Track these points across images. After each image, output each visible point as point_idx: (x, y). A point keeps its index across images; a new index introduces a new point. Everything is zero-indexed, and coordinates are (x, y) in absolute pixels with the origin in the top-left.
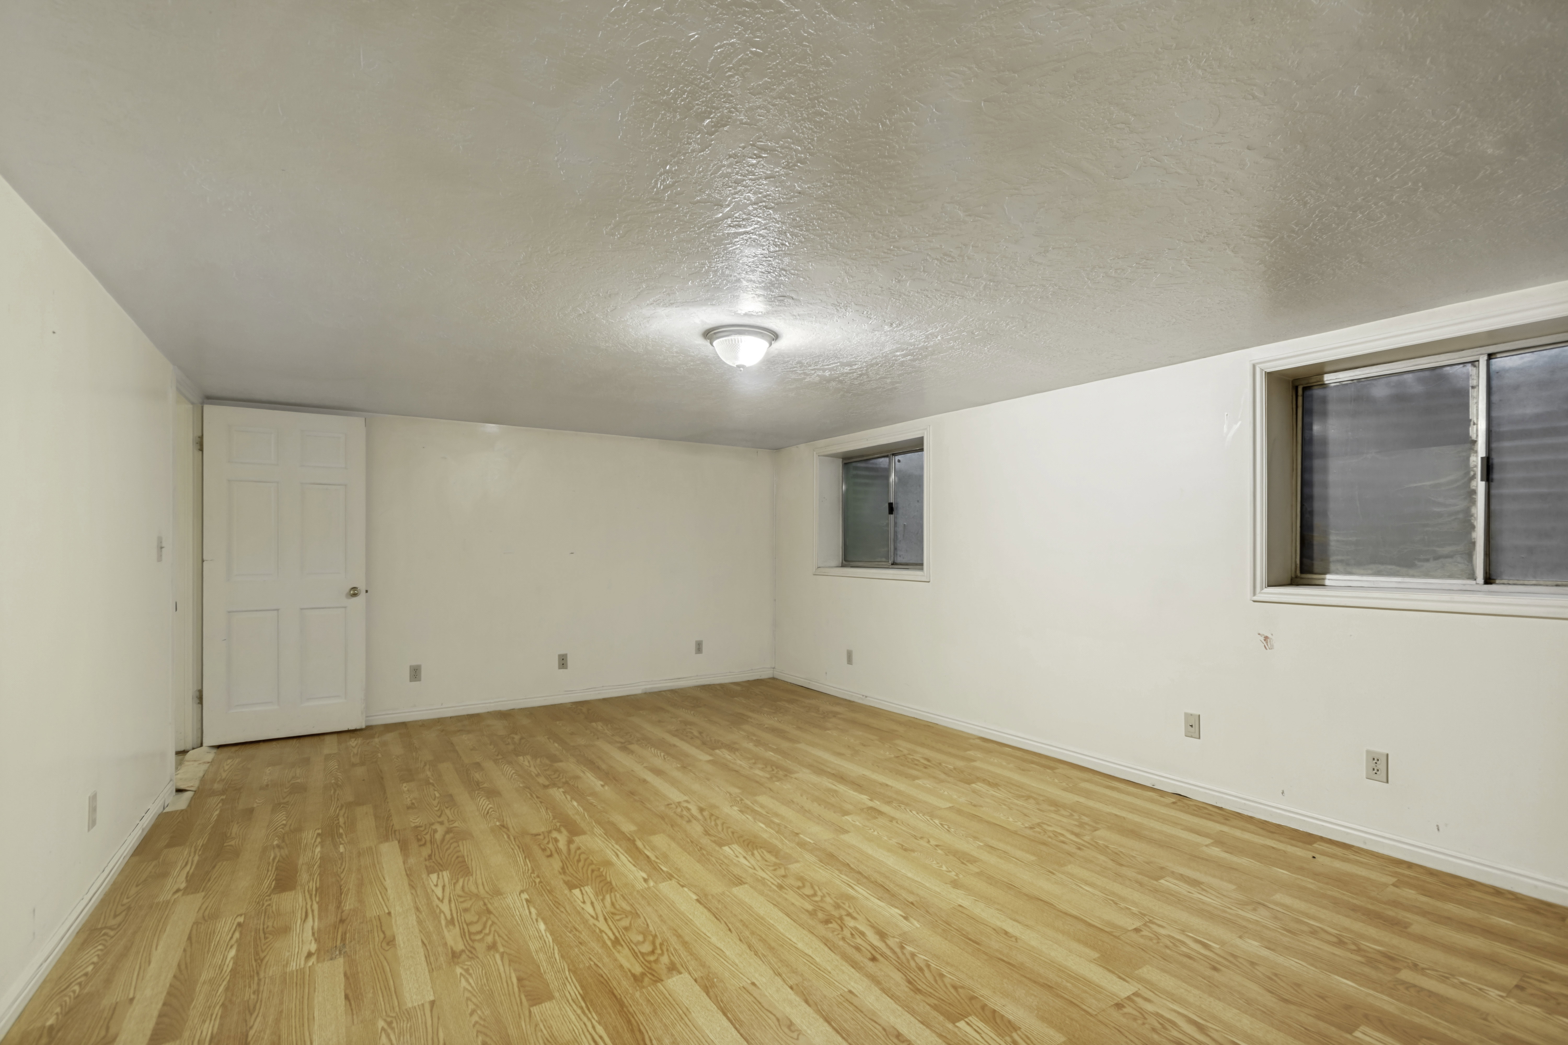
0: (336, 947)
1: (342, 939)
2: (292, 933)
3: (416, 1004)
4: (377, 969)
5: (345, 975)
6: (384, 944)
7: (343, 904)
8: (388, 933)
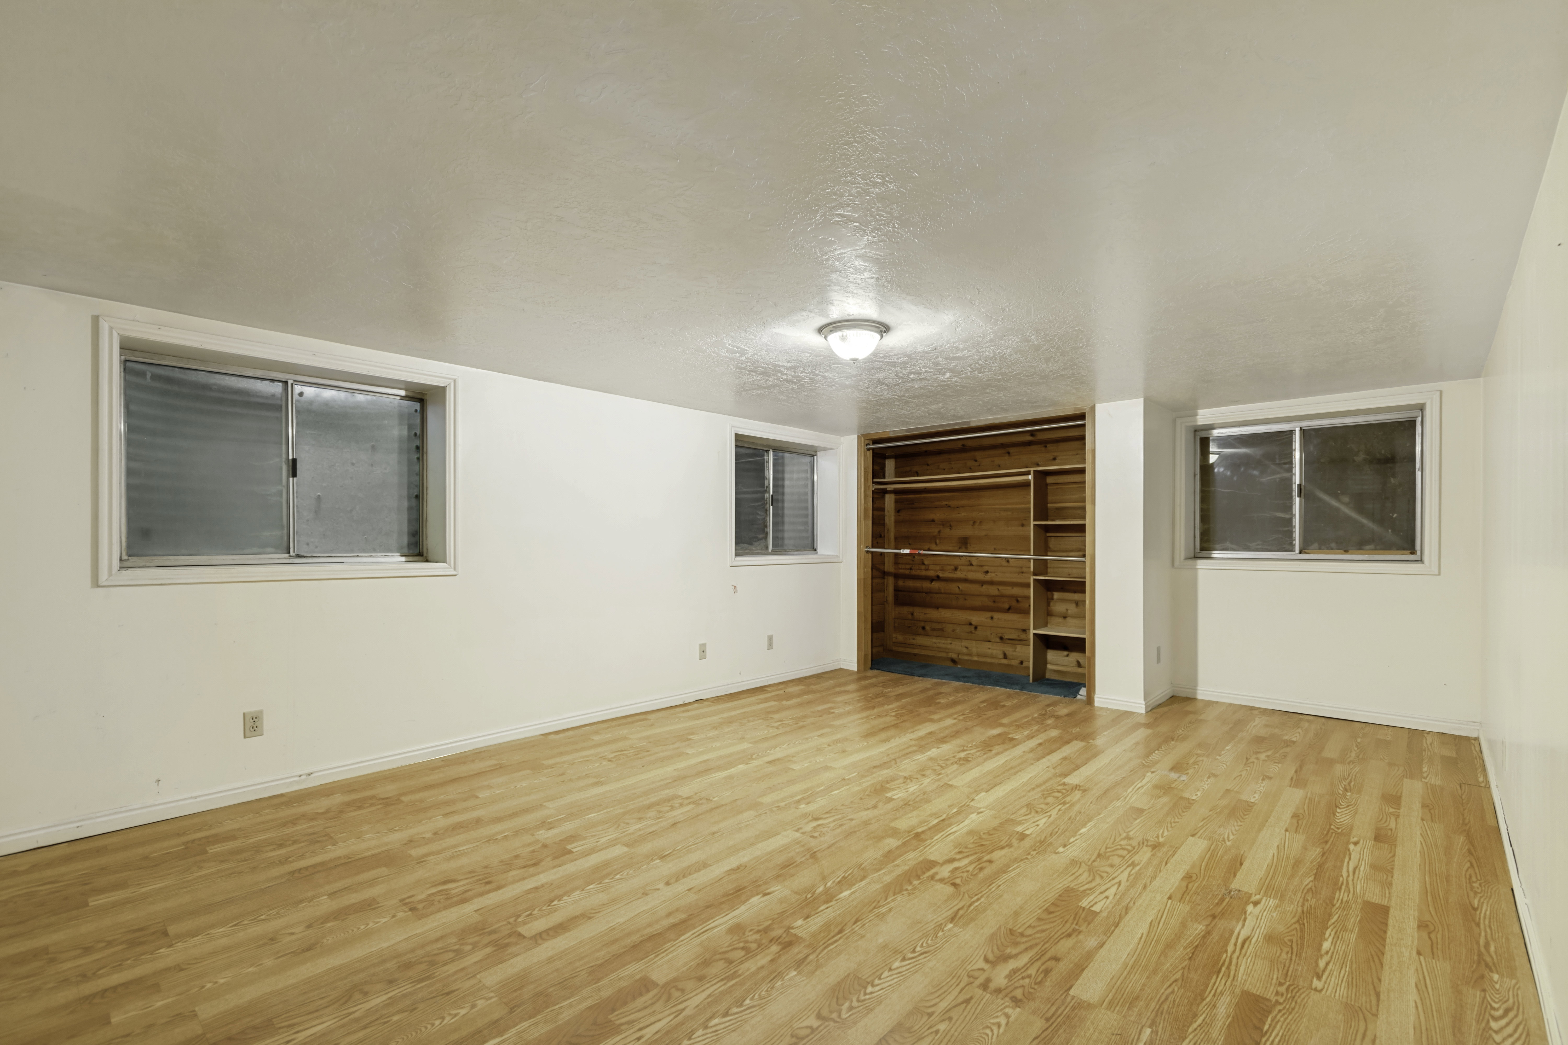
0: (1231, 898)
1: (1223, 901)
2: (1265, 932)
3: (1202, 840)
4: (1210, 867)
5: (1235, 876)
6: (1194, 878)
7: (1203, 933)
8: (1184, 884)
